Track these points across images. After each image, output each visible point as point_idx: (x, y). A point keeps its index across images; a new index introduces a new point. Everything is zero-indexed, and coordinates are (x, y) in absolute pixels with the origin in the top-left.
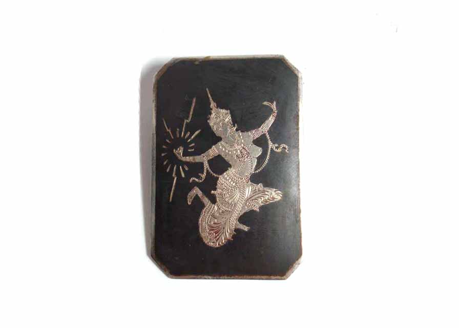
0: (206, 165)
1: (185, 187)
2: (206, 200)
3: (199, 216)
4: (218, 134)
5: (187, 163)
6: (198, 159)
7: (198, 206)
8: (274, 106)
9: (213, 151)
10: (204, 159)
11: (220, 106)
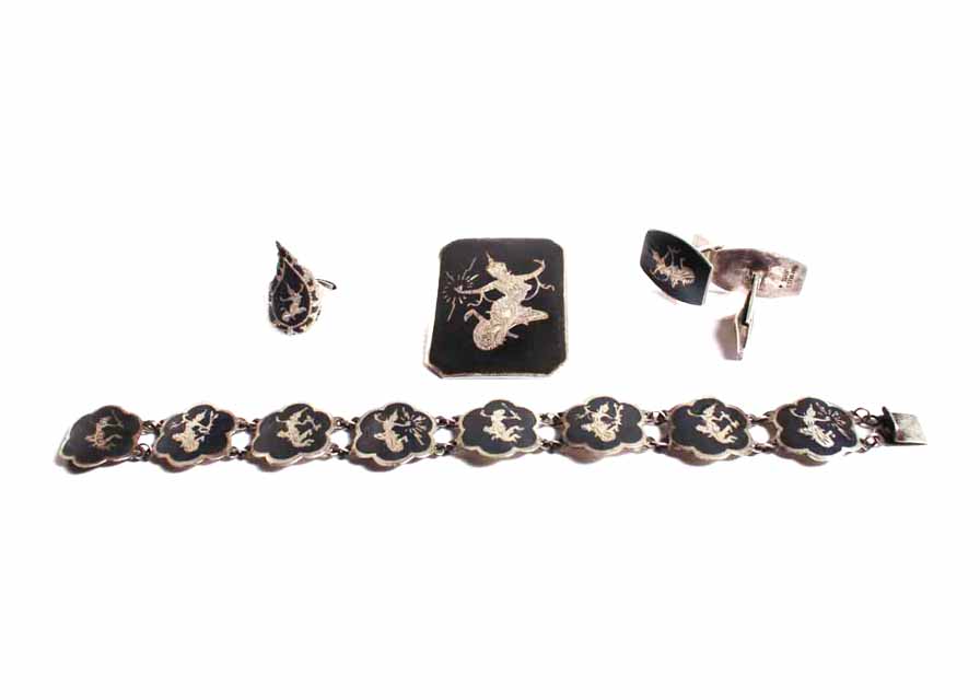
0: (483, 296)
1: (462, 309)
2: (480, 317)
3: (474, 327)
4: (494, 275)
5: (467, 295)
6: (475, 292)
7: (474, 321)
8: (543, 263)
9: (490, 286)
10: (482, 291)
11: (497, 259)
